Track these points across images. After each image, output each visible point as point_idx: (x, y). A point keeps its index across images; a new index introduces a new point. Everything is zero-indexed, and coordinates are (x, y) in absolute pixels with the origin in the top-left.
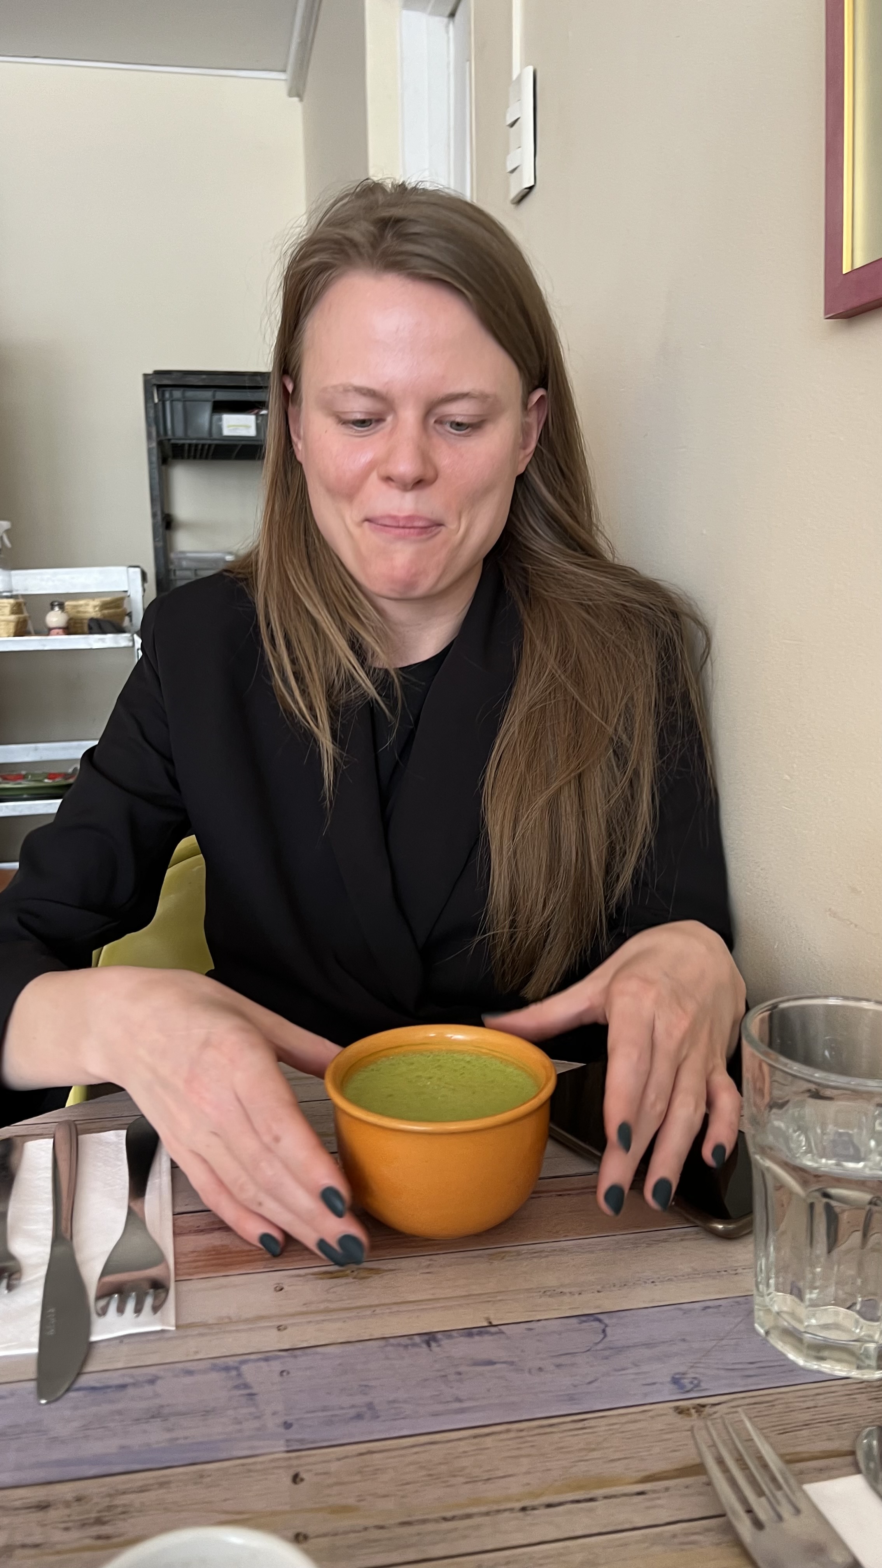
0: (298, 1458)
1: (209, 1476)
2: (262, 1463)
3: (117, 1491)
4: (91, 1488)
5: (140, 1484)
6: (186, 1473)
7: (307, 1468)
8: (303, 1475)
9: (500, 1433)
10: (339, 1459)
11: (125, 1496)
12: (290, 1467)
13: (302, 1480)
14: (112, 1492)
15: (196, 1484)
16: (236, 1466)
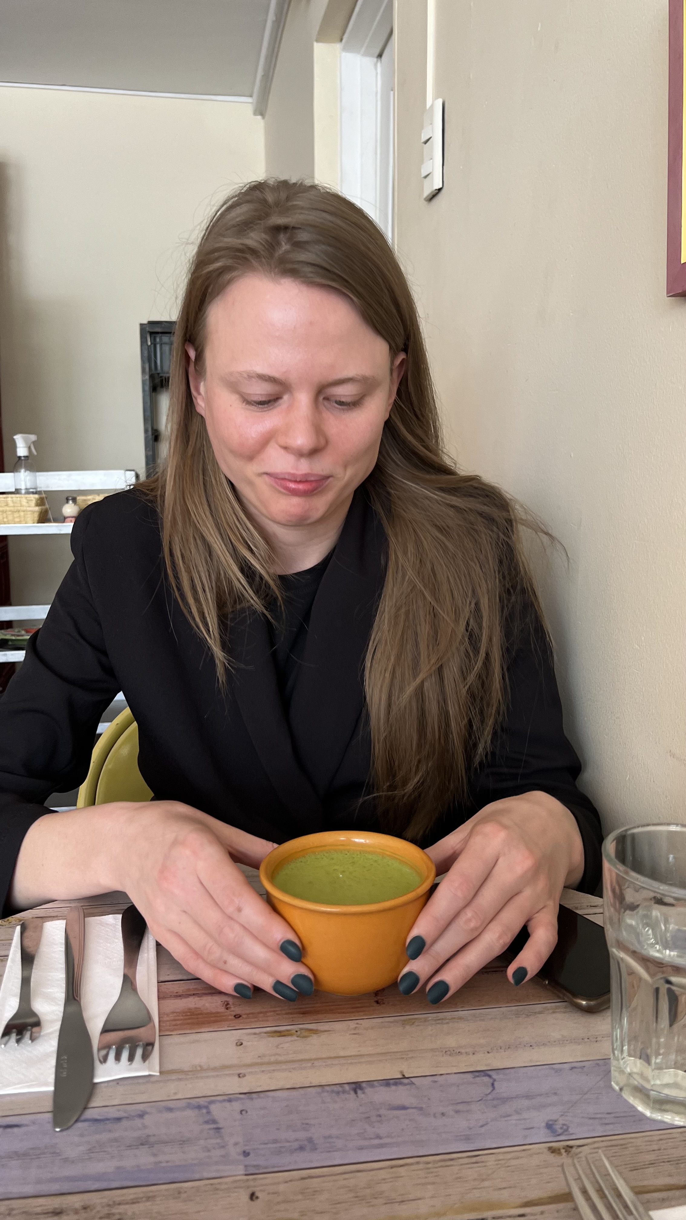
0: (255, 1179)
1: (185, 1192)
2: (226, 1183)
3: (114, 1202)
4: (95, 1199)
5: (132, 1197)
6: (166, 1190)
7: (262, 1188)
8: (257, 1194)
9: (412, 1164)
10: (286, 1182)
11: (122, 1207)
12: (248, 1187)
13: (257, 1198)
14: (111, 1203)
15: (174, 1198)
16: (206, 1185)
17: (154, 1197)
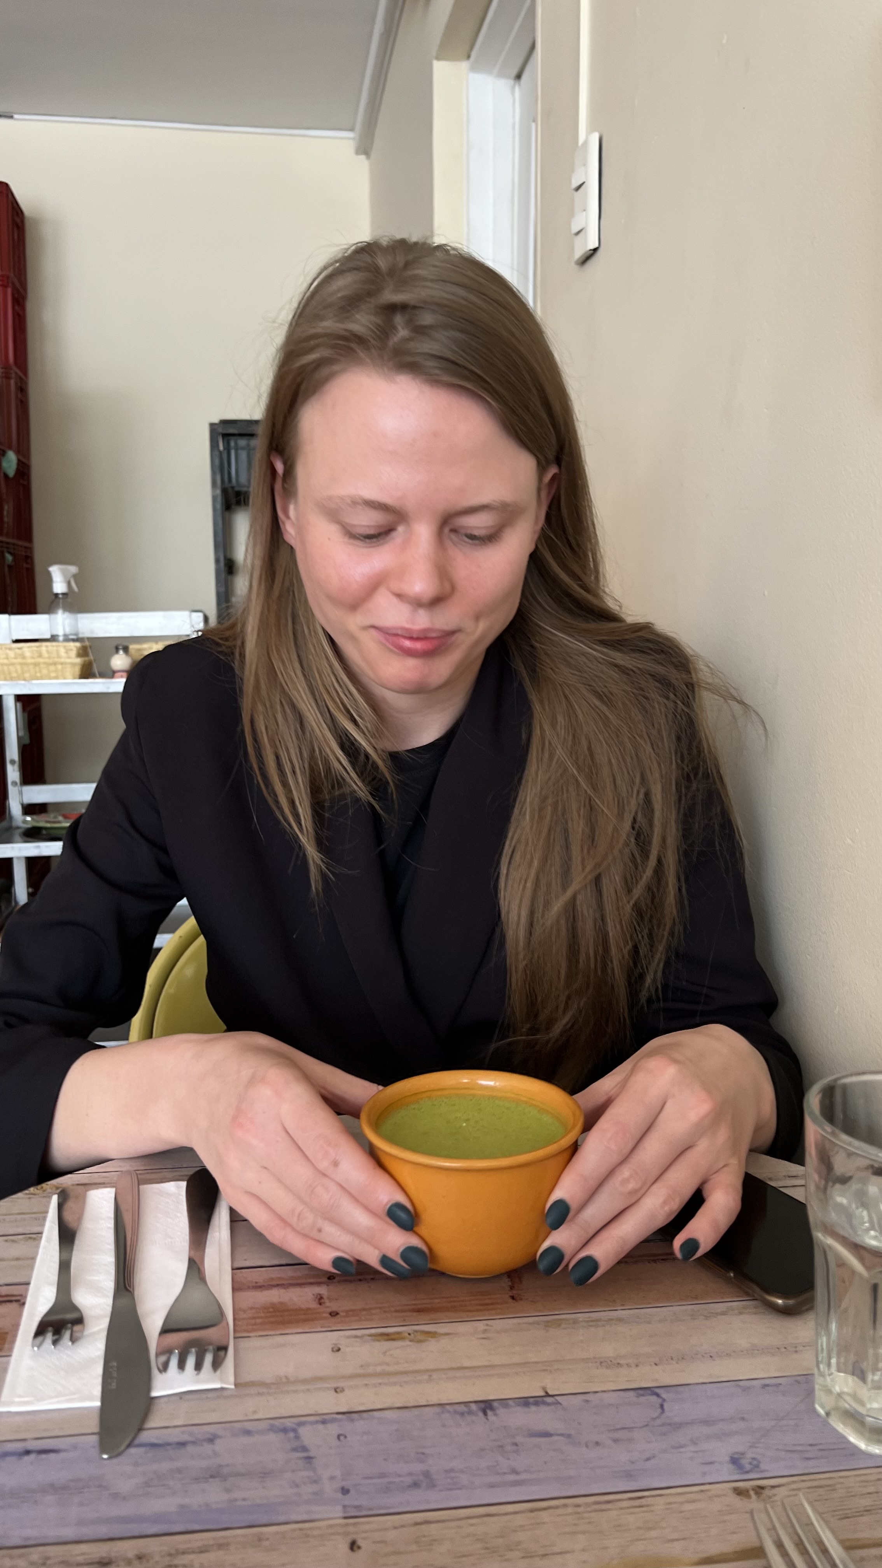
0: (355, 1524)
1: (268, 1539)
2: (319, 1528)
3: (177, 1550)
4: (152, 1546)
5: (199, 1544)
6: (244, 1536)
7: (364, 1535)
8: (360, 1542)
9: (557, 1507)
10: (395, 1528)
11: (185, 1557)
12: (347, 1534)
13: (359, 1547)
14: (173, 1551)
15: (253, 1547)
16: (294, 1530)
17: (228, 1544)
